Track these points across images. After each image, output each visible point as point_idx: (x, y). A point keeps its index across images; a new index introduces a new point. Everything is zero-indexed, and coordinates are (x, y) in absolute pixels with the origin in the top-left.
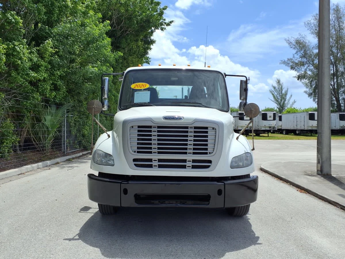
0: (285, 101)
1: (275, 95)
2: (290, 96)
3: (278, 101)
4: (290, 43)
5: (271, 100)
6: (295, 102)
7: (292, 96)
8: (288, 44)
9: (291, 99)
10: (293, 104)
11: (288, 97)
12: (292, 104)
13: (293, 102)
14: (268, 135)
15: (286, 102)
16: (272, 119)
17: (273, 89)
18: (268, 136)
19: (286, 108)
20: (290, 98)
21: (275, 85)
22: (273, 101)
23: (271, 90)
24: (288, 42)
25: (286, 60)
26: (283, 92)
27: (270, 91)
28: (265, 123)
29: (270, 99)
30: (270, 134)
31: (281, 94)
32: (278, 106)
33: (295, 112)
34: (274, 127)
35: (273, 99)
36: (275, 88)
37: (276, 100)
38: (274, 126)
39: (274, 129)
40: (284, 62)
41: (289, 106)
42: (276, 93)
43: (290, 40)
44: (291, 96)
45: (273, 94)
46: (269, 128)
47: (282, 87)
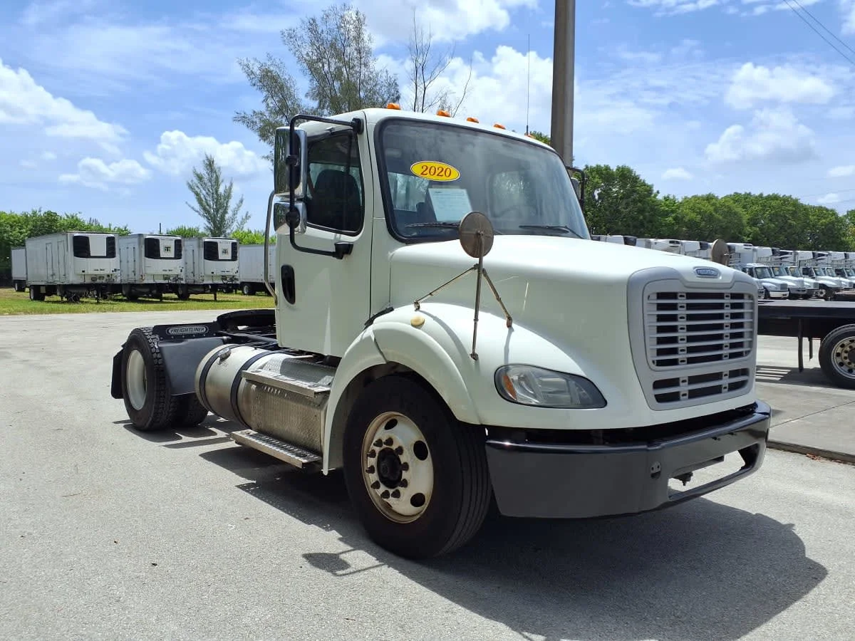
0: (225, 212)
1: (202, 196)
2: (238, 202)
3: (208, 212)
4: (250, 74)
5: (193, 208)
6: (247, 217)
7: (244, 202)
8: (245, 75)
9: (241, 208)
10: (243, 222)
11: (232, 204)
12: (241, 222)
13: (244, 217)
14: (215, 298)
15: (227, 216)
16: (229, 256)
17: (196, 181)
18: (215, 300)
19: (228, 231)
20: (239, 207)
21: (203, 171)
22: (197, 211)
23: (191, 183)
24: (247, 69)
25: (249, 113)
26: (221, 190)
27: (188, 183)
28: (212, 266)
29: (189, 206)
30: (220, 296)
31: (215, 195)
32: (209, 226)
33: (254, 243)
34: (233, 278)
35: (197, 206)
36: (200, 178)
37: (204, 209)
38: (235, 274)
39: (234, 282)
40: (244, 117)
41: (234, 227)
42: (204, 192)
43: (251, 67)
44: (241, 201)
45: (197, 194)
46: (222, 279)
47: (217, 178)
